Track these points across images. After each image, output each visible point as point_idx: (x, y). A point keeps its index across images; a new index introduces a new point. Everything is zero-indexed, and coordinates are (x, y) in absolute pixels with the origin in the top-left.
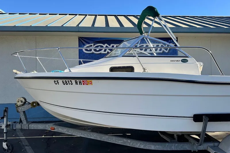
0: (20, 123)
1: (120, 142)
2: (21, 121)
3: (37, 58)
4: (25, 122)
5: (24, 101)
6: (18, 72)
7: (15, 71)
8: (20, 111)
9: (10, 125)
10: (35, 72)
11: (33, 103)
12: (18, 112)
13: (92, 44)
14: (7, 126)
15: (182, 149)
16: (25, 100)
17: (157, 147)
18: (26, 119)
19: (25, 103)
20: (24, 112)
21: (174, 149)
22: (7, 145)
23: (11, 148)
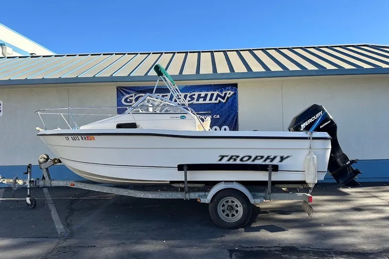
0: (42, 180)
1: (126, 193)
2: (44, 178)
3: (62, 114)
4: (47, 179)
5: (46, 158)
6: (41, 130)
7: (38, 128)
8: (42, 167)
9: (33, 181)
10: (59, 129)
11: (55, 159)
12: (41, 168)
13: (133, 95)
14: (30, 182)
15: (176, 198)
16: (48, 156)
17: (154, 195)
18: (49, 175)
19: (47, 159)
20: (47, 169)
21: (168, 198)
22: (30, 200)
23: (34, 203)
